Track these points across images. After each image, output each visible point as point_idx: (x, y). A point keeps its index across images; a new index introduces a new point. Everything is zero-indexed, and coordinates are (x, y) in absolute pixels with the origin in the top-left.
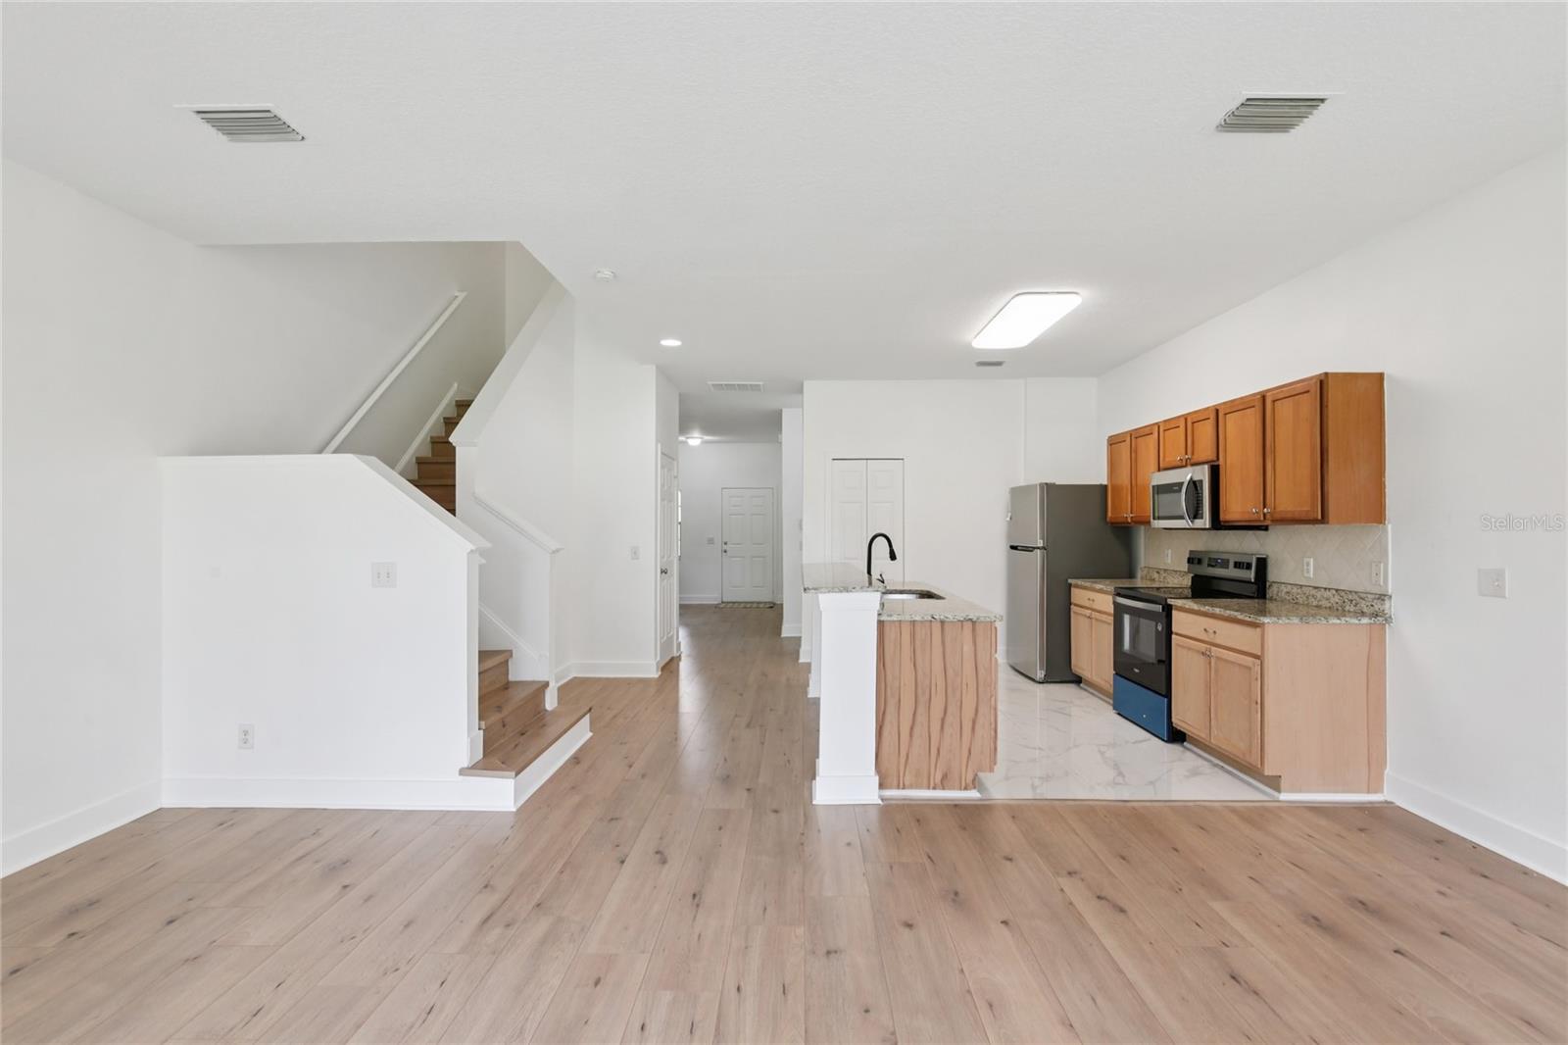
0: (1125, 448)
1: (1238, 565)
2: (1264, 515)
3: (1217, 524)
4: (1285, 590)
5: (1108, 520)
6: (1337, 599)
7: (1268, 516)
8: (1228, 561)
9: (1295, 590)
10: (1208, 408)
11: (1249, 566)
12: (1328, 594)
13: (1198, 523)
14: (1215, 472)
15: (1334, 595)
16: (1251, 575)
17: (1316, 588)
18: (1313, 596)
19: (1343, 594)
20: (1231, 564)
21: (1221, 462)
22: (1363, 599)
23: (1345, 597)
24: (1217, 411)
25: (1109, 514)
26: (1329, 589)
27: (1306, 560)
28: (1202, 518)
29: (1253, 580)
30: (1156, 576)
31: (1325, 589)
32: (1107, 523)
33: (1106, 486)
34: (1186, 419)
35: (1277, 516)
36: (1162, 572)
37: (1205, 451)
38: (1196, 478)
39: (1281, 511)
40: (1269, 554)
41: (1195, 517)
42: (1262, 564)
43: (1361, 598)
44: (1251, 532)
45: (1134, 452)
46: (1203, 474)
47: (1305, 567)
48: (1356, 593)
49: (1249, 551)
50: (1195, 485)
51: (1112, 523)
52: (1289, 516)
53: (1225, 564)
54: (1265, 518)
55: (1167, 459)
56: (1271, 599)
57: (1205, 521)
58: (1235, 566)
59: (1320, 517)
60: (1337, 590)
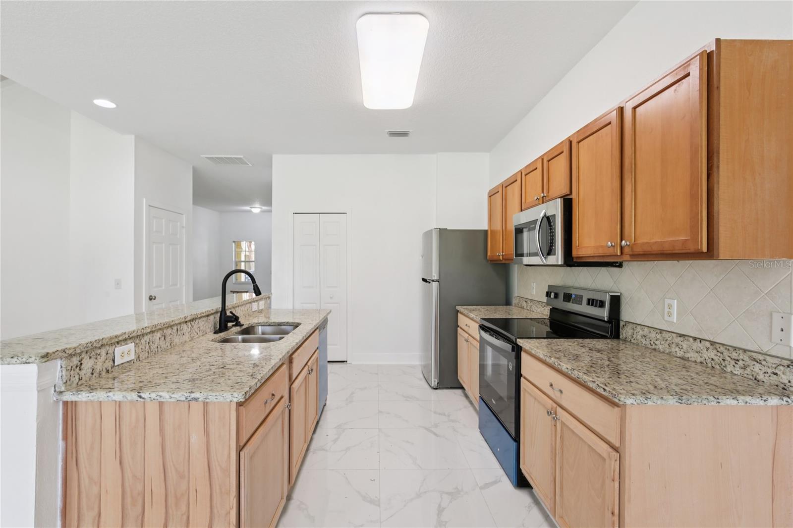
0: (498, 198)
1: (591, 302)
2: (622, 248)
3: (570, 261)
4: (641, 333)
5: (488, 258)
6: (712, 354)
7: (626, 250)
8: (581, 297)
9: (653, 335)
10: (562, 142)
11: (601, 304)
12: (696, 345)
13: (552, 260)
14: (568, 205)
15: (708, 349)
16: (604, 313)
17: (681, 336)
18: (677, 345)
19: (722, 349)
20: (585, 301)
21: (574, 196)
22: (759, 362)
23: (726, 353)
24: (571, 142)
25: (489, 254)
26: (701, 340)
27: (667, 301)
28: (555, 255)
29: (606, 319)
30: (524, 304)
31: (695, 339)
32: (488, 261)
33: (487, 231)
34: (543, 159)
35: (638, 250)
36: (529, 302)
37: (559, 186)
38: (549, 214)
39: (644, 244)
40: (622, 292)
41: (549, 254)
42: (616, 301)
43: (755, 360)
44: (604, 269)
45: (504, 199)
46: (555, 209)
47: (667, 310)
48: (745, 351)
49: (603, 288)
50: (549, 220)
51: (491, 260)
52: (655, 249)
53: (579, 300)
54: (622, 253)
55: (527, 201)
56: (625, 340)
57: (558, 257)
58: (588, 304)
59: (705, 249)
60: (713, 343)
